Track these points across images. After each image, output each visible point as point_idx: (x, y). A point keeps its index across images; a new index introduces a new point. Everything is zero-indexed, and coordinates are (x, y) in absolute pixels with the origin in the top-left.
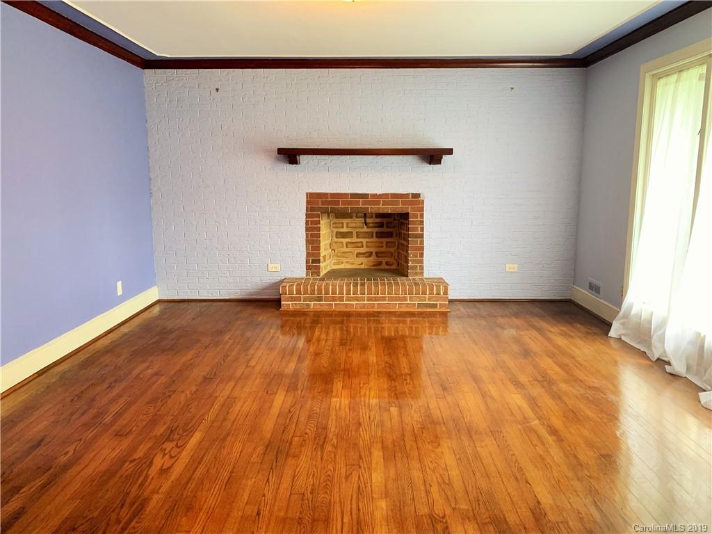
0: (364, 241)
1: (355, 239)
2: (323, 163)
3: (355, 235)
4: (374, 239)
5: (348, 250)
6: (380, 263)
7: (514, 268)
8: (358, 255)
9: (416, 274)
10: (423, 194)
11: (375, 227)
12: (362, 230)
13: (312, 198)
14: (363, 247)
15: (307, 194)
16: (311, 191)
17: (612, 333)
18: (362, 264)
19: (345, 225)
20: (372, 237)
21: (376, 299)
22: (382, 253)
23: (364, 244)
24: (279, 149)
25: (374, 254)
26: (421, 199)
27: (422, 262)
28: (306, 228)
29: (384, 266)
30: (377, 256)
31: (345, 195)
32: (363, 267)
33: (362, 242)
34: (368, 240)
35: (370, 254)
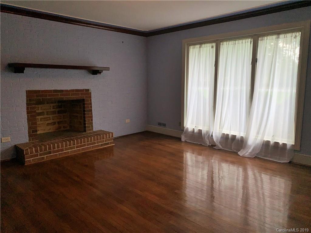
0: (51, 116)
1: (46, 116)
2: (36, 72)
3: (46, 113)
4: (57, 115)
5: (42, 122)
6: (60, 127)
7: (128, 121)
8: (48, 124)
9: (90, 130)
10: (91, 89)
11: (57, 108)
12: (50, 110)
13: (30, 94)
14: (50, 120)
15: (26, 91)
16: (29, 89)
17: (183, 140)
18: (50, 129)
19: (40, 108)
20: (56, 114)
21: (81, 146)
22: (61, 122)
23: (51, 118)
24: (9, 64)
25: (57, 123)
26: (90, 92)
27: (92, 123)
28: (27, 112)
29: (62, 129)
30: (58, 124)
31: (50, 91)
32: (50, 131)
33: (50, 117)
34: (53, 116)
35: (54, 123)
